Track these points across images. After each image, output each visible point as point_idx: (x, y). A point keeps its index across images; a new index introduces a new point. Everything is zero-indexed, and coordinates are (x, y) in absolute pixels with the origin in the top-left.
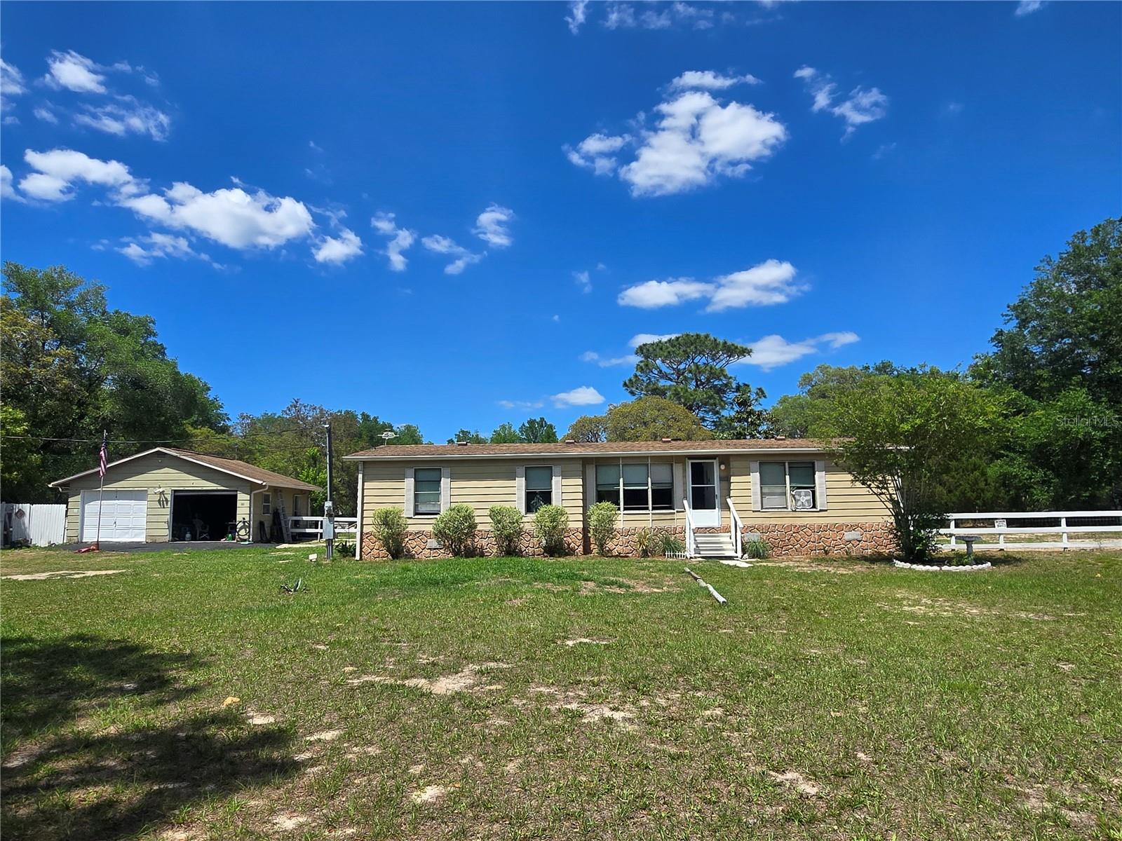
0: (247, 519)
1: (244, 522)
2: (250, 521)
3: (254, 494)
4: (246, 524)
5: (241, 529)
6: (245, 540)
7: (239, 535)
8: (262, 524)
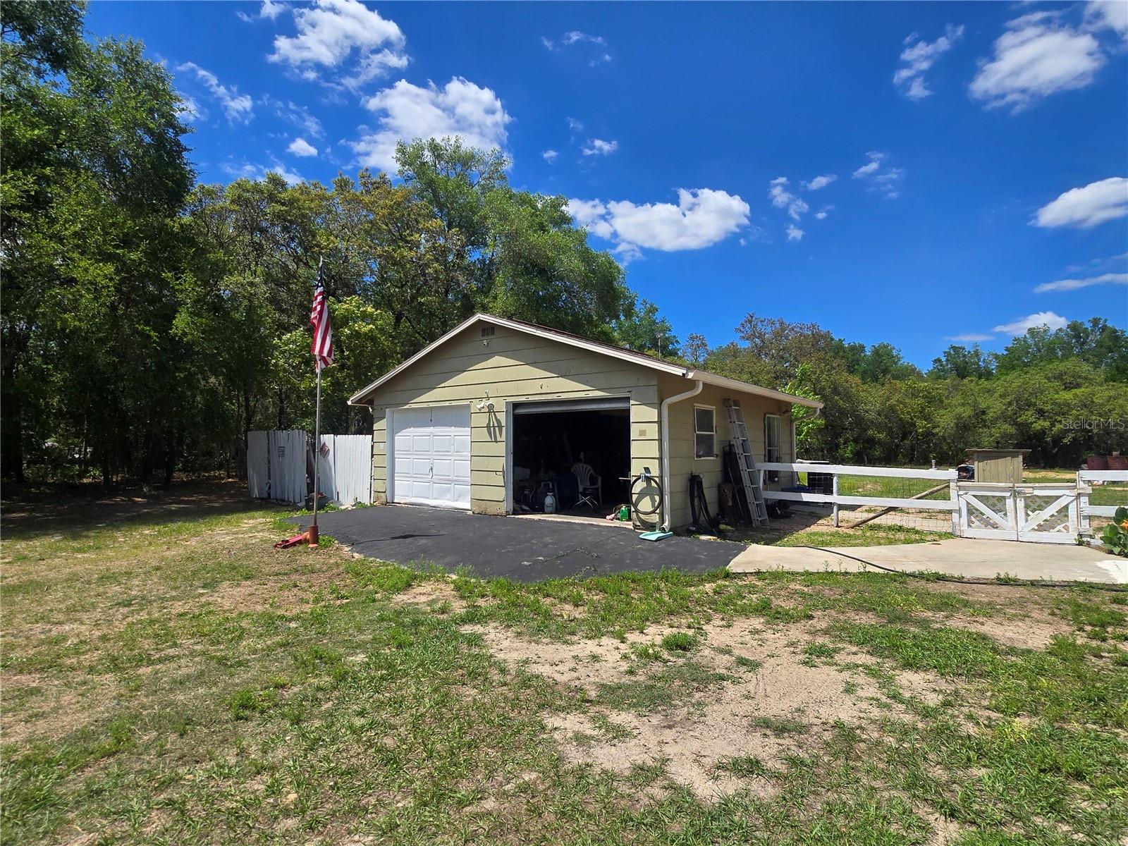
0: (655, 472)
1: (648, 479)
2: (661, 477)
3: (671, 407)
4: (653, 484)
5: (642, 494)
6: (651, 527)
7: (637, 511)
8: (694, 483)
